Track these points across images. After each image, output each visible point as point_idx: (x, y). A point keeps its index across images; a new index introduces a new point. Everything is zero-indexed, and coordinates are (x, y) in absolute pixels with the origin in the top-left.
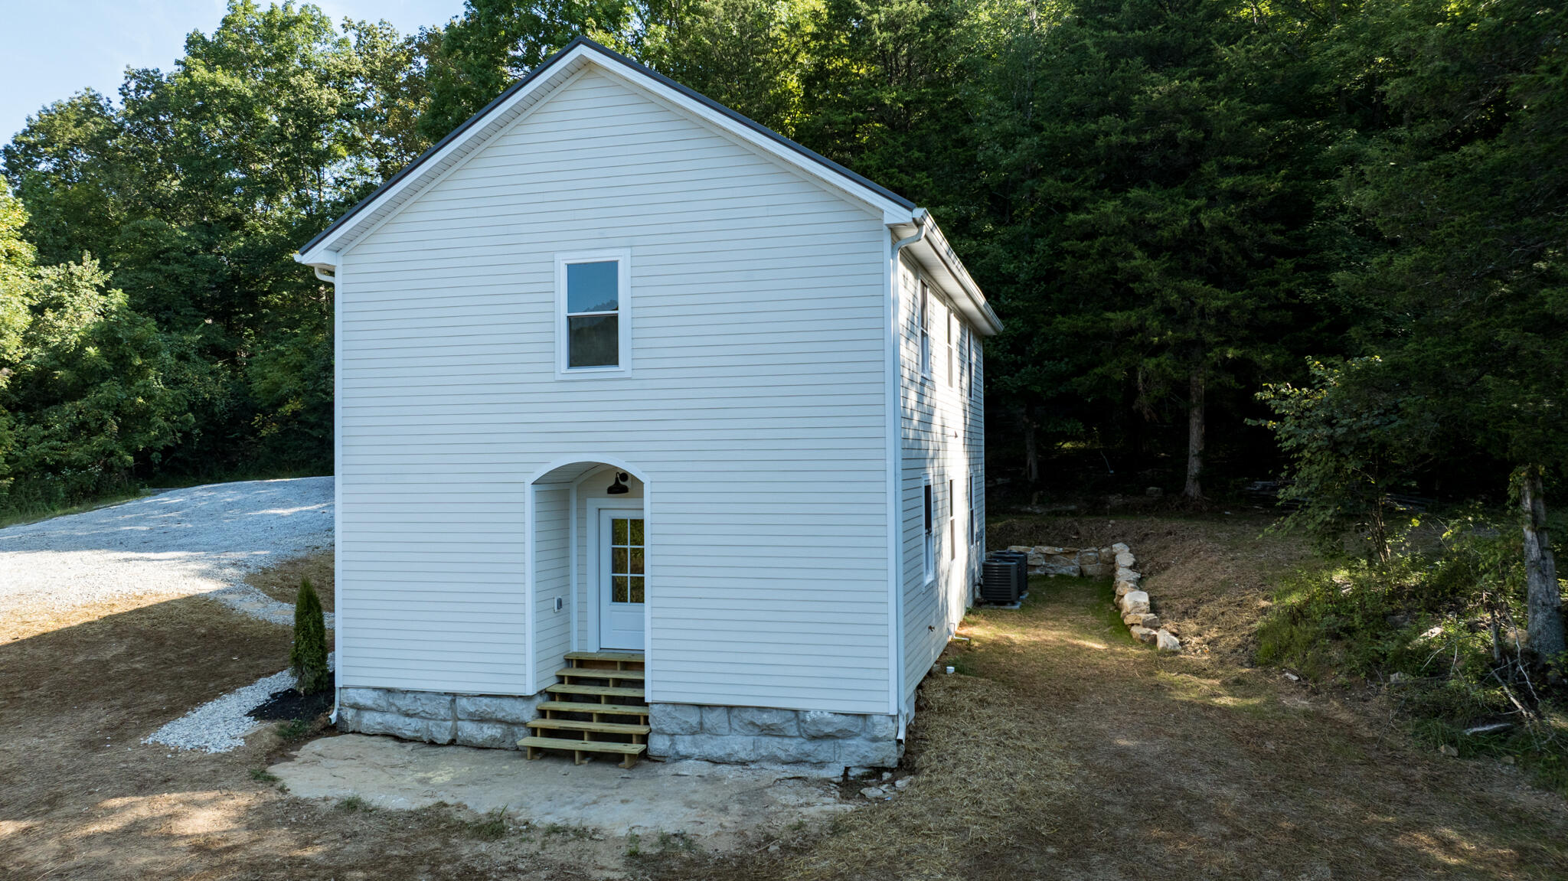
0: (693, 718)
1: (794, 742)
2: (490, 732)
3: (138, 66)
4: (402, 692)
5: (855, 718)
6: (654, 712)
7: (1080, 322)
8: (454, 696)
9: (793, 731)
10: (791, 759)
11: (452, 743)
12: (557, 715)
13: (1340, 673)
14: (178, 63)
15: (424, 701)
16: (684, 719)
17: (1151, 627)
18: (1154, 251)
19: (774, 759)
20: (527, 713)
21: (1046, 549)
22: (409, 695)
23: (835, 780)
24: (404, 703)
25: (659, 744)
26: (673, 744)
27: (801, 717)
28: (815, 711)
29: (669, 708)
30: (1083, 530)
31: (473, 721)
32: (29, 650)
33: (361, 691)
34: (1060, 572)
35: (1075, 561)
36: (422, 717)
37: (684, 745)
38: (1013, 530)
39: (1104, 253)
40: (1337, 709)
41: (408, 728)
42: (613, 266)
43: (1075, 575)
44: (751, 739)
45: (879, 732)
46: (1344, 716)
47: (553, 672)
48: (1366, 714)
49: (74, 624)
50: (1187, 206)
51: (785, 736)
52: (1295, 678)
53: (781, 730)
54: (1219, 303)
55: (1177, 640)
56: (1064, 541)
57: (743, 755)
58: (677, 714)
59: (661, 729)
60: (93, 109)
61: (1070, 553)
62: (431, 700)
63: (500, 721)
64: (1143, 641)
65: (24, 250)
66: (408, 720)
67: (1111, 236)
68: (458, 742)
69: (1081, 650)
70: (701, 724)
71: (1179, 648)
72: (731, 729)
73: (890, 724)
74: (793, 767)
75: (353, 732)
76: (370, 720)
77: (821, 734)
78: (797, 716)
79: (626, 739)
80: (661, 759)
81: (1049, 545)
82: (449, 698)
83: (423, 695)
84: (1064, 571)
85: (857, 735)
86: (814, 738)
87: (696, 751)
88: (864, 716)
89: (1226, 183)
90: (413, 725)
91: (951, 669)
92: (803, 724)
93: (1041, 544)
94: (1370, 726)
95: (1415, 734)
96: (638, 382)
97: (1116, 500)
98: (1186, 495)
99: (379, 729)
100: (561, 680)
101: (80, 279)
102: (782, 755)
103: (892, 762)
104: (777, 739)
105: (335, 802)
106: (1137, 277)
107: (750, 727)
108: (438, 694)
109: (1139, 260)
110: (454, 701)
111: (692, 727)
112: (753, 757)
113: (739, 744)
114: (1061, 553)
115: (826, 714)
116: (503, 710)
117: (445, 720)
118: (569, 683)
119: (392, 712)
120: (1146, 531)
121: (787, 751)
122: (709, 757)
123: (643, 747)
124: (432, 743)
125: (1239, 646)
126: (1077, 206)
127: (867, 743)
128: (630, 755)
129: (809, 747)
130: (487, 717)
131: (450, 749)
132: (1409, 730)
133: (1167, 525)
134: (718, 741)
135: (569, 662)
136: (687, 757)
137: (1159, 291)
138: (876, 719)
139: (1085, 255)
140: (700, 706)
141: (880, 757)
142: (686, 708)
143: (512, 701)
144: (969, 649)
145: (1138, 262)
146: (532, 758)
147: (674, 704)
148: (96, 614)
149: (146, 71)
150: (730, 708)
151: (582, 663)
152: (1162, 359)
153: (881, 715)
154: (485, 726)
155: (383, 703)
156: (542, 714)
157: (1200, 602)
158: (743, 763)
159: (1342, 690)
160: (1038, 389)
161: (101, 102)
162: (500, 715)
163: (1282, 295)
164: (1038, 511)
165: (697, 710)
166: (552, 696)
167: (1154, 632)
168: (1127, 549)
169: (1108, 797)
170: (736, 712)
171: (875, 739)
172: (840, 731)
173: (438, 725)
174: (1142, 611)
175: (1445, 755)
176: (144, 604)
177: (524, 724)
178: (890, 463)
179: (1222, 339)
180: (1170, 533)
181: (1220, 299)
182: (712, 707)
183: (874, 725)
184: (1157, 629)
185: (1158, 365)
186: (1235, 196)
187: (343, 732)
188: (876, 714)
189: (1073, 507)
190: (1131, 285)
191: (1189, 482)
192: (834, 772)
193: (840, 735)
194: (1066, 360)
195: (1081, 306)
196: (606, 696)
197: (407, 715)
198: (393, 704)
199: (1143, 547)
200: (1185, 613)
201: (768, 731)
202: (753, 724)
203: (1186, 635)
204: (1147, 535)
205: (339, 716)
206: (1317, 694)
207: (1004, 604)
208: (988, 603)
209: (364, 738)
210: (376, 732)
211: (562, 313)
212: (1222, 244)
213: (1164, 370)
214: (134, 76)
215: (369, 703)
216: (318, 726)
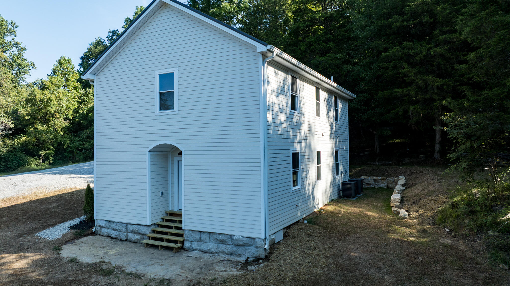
0: (198, 236)
1: (230, 246)
2: (137, 237)
3: (112, 29)
4: (113, 222)
5: (250, 239)
6: (186, 233)
7: (386, 93)
8: (127, 224)
9: (230, 243)
10: (229, 253)
11: (126, 240)
12: (158, 232)
13: (467, 229)
14: (123, 27)
15: (118, 225)
16: (195, 236)
17: (398, 208)
18: (413, 65)
19: (224, 253)
20: (147, 231)
21: (374, 178)
22: (114, 223)
23: (242, 262)
24: (113, 226)
25: (187, 245)
26: (191, 245)
27: (232, 237)
28: (237, 236)
29: (190, 232)
30: (390, 171)
31: (132, 233)
32: (32, 204)
33: (102, 221)
34: (379, 186)
35: (385, 182)
36: (119, 231)
37: (195, 246)
38: (364, 171)
39: (395, 67)
40: (461, 244)
41: (113, 234)
42: (172, 74)
43: (385, 187)
44: (216, 244)
45: (259, 245)
46: (463, 248)
47: (160, 217)
48: (472, 247)
49: (49, 196)
50: (425, 47)
51: (227, 244)
52: (448, 230)
53: (226, 242)
54: (438, 84)
55: (407, 214)
56: (383, 175)
57: (213, 250)
58: (193, 234)
59: (188, 239)
60: (100, 43)
61: (383, 179)
62: (120, 225)
63: (140, 234)
64: (394, 213)
65: (78, 86)
66: (114, 232)
67: (397, 60)
68: (128, 240)
69: (367, 216)
70: (200, 238)
71: (407, 216)
72: (210, 240)
73: (262, 242)
74: (229, 256)
75: (99, 235)
76: (104, 231)
77: (239, 244)
78: (231, 237)
79: (176, 242)
80: (187, 250)
81: (376, 176)
82: (125, 225)
83: (118, 223)
84: (381, 186)
85: (252, 245)
86: (237, 246)
87: (198, 248)
88: (254, 238)
89: (441, 38)
90: (115, 233)
91: (306, 221)
92: (233, 240)
93: (374, 176)
94: (472, 253)
95: (491, 258)
96: (180, 115)
97: (407, 160)
98: (435, 158)
99: (106, 234)
100: (163, 220)
101: (89, 93)
102: (226, 251)
103: (263, 256)
104: (225, 245)
105: (69, 259)
106: (406, 75)
107: (216, 240)
108: (122, 223)
109: (406, 68)
110: (127, 226)
111: (197, 239)
112: (217, 251)
113: (212, 246)
114: (380, 179)
115: (240, 237)
116: (141, 230)
117: (124, 232)
118: (165, 221)
119: (110, 229)
120: (413, 171)
121: (227, 250)
122: (203, 250)
123: (181, 245)
124: (121, 240)
125: (431, 216)
126: (386, 50)
127: (254, 248)
128: (175, 248)
129: (235, 249)
130: (136, 232)
131: (125, 242)
132: (488, 256)
133: (421, 169)
134: (205, 245)
135: (167, 214)
136: (195, 250)
137: (415, 80)
138: (257, 240)
139: (388, 68)
140: (200, 232)
141: (259, 254)
142: (196, 232)
143: (143, 227)
144: (320, 214)
145: (405, 70)
146: (146, 247)
147: (192, 230)
148: (56, 193)
149: (114, 31)
150: (210, 233)
151: (172, 215)
152: (416, 106)
153: (259, 238)
154: (136, 235)
155: (107, 225)
156: (153, 231)
157: (420, 199)
158: (214, 253)
159: (465, 237)
160: (374, 119)
161: (102, 41)
162: (140, 231)
163: (466, 80)
164: (377, 164)
165: (199, 233)
166: (159, 226)
167: (399, 210)
168: (404, 178)
169: (333, 277)
170: (211, 235)
171: (257, 247)
172: (245, 243)
173: (122, 234)
174: (397, 202)
175: (501, 268)
176: (72, 191)
177: (146, 235)
178: (262, 143)
179: (440, 98)
180: (421, 172)
181: (439, 82)
182: (204, 232)
183: (257, 242)
184: (400, 209)
185: (414, 108)
186: (446, 42)
187: (97, 235)
188: (257, 238)
189: (391, 163)
190: (405, 79)
191: (436, 153)
192: (242, 259)
193: (245, 245)
194: (384, 108)
195: (389, 87)
196: (175, 227)
197: (114, 230)
198: (110, 226)
199: (410, 177)
200: (414, 203)
201: (222, 242)
202: (216, 239)
203: (411, 211)
204: (413, 173)
205: (96, 229)
206: (455, 238)
207: (350, 197)
208: (344, 197)
209: (102, 237)
210: (106, 235)
211: (157, 91)
212: (441, 61)
213: (417, 110)
214: (111, 32)
215: (104, 225)
216: (89, 232)
